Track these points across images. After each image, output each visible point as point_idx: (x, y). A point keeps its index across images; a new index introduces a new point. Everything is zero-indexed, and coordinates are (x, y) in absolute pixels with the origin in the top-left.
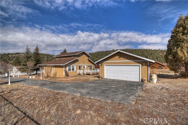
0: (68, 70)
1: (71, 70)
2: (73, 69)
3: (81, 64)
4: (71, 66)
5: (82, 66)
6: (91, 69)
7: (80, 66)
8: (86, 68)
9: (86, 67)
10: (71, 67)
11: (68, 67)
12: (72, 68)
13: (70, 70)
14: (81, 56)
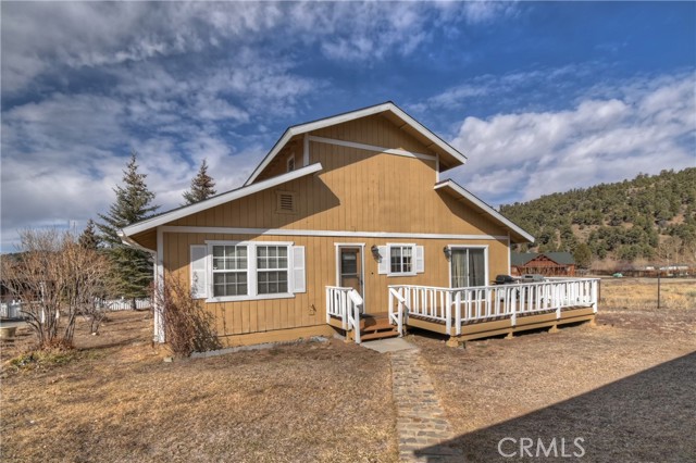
0: (205, 292)
1: (243, 290)
2: (273, 281)
3: (359, 237)
4: (251, 246)
5: (376, 255)
6: (476, 280)
7: (355, 251)
8: (418, 265)
9: (417, 255)
10: (251, 257)
11: (208, 260)
12: (260, 263)
13: (227, 284)
14: (374, 153)
